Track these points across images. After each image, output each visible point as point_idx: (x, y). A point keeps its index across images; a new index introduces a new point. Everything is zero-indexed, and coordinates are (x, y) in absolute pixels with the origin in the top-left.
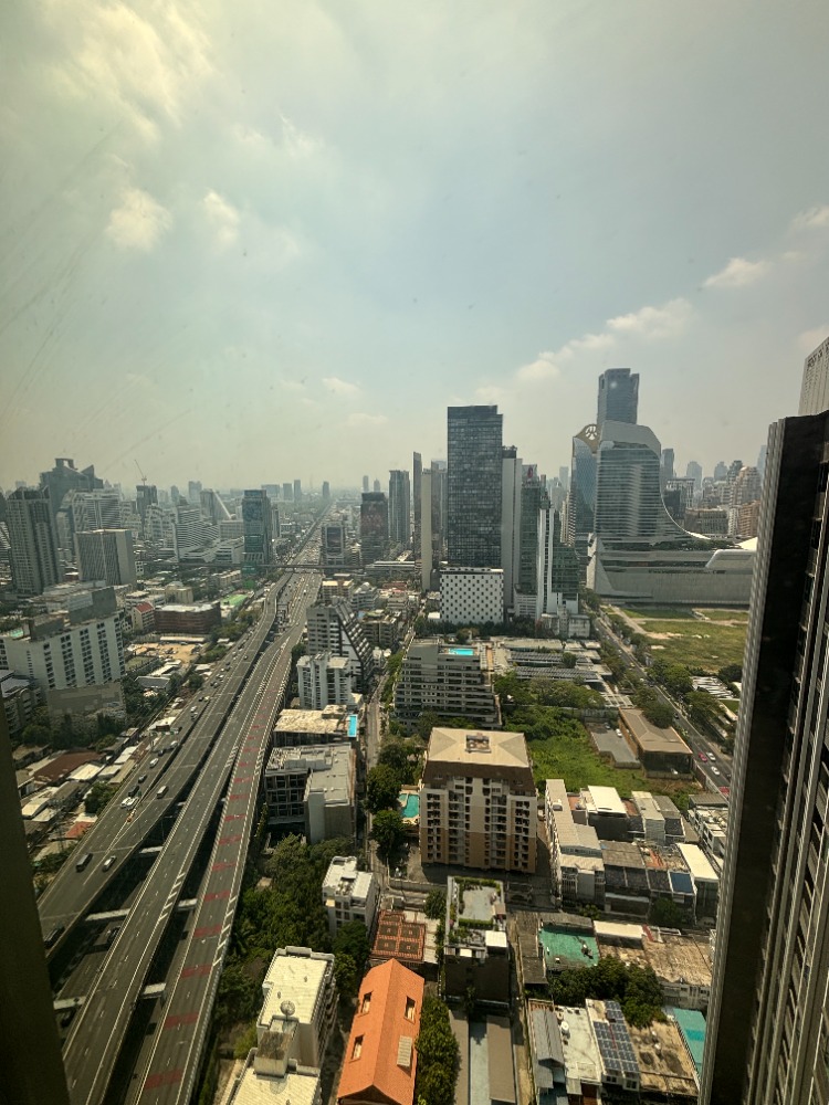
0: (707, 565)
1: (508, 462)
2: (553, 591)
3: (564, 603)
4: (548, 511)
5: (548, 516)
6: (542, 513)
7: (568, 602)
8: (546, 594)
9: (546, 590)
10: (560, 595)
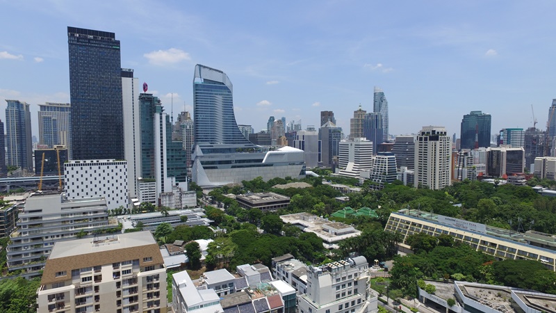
0: (263, 162)
1: (126, 81)
2: (169, 176)
3: (177, 184)
4: (161, 114)
5: (161, 118)
6: (157, 116)
7: (180, 183)
8: (162, 179)
9: (162, 176)
10: (174, 179)
